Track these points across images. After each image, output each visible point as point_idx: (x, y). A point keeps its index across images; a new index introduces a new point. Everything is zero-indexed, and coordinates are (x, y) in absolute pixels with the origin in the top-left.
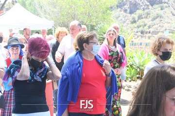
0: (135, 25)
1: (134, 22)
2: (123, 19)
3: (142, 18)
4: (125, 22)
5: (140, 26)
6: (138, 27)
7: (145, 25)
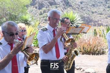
0: (42, 16)
1: (41, 14)
2: (35, 12)
3: (46, 12)
4: (36, 14)
5: (45, 17)
6: (44, 17)
7: (47, 16)
